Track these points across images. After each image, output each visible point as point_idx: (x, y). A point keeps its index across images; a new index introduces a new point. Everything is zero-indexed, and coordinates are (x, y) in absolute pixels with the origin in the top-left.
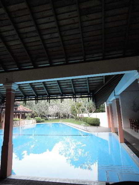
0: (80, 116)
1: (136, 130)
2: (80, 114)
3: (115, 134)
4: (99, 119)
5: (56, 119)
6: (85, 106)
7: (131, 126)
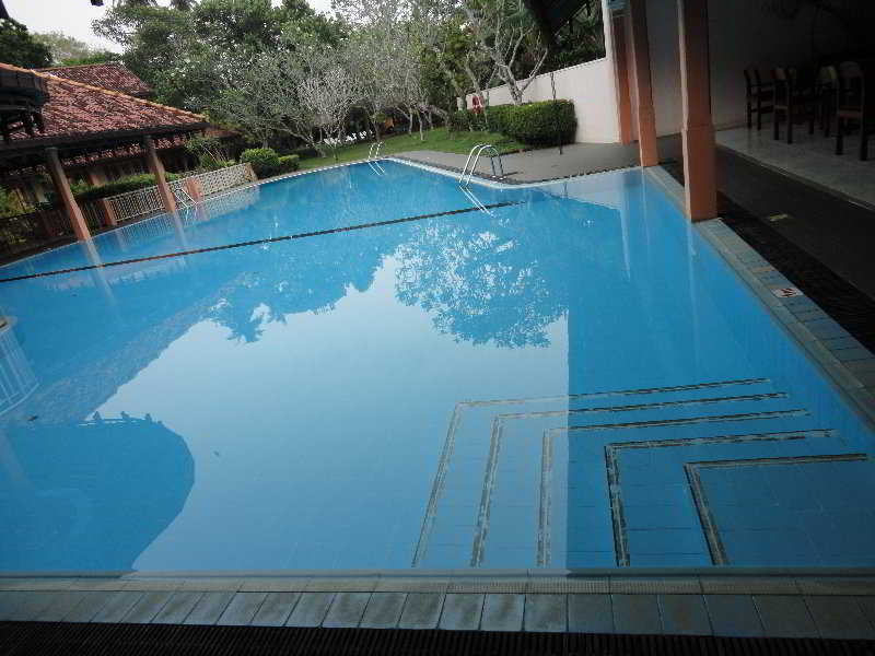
0: (470, 106)
1: (784, 129)
2: (469, 98)
3: (658, 176)
4: (571, 106)
5: (359, 141)
6: (490, 41)
7: (750, 111)
